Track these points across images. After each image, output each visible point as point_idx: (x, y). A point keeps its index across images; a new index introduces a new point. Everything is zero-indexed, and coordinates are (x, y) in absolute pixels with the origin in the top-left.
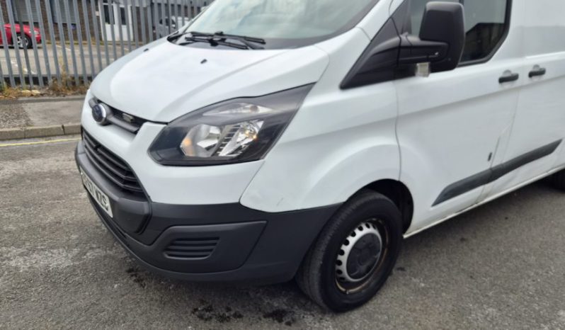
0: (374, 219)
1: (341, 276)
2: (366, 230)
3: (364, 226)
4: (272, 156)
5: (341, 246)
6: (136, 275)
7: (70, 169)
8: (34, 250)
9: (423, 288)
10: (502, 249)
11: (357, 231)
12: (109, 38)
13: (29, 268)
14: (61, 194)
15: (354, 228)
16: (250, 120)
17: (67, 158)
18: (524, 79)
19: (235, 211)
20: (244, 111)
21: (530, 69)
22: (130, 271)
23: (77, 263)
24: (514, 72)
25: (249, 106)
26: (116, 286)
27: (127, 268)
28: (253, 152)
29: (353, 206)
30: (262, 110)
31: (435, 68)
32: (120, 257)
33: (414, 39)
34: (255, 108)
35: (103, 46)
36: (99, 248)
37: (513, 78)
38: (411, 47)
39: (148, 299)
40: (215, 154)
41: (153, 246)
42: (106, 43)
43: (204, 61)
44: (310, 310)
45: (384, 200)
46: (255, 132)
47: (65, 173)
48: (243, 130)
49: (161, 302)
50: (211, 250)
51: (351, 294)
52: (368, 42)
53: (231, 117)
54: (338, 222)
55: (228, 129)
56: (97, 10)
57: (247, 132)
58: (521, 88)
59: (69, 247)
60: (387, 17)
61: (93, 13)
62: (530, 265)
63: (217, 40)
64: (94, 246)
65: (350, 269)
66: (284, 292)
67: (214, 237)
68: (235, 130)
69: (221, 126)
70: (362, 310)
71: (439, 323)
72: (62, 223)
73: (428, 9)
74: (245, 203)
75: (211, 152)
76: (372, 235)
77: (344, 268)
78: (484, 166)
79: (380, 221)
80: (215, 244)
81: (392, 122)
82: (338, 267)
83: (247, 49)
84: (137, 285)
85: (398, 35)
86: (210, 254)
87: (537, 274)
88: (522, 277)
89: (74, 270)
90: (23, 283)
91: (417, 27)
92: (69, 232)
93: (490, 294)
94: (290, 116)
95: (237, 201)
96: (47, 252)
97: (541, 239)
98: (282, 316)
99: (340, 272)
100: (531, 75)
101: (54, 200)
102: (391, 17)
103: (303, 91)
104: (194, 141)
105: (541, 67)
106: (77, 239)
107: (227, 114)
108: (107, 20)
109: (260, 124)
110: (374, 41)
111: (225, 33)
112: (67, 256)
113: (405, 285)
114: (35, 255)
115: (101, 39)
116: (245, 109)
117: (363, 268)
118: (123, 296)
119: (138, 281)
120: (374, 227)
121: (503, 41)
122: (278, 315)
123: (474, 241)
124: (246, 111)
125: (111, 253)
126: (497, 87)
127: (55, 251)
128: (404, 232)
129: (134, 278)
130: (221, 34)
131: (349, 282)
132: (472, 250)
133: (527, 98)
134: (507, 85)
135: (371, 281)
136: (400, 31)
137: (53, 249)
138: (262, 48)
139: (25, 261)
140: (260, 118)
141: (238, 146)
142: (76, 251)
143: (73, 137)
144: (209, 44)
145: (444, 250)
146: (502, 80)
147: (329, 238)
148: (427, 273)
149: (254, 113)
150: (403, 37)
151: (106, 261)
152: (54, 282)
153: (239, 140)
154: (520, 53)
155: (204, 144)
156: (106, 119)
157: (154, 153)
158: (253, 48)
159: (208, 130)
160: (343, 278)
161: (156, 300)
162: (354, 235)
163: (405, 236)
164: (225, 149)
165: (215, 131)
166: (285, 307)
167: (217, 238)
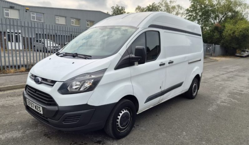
0: (127, 108)
1: (118, 126)
2: (125, 111)
3: (124, 110)
4: (96, 89)
5: (117, 117)
6: (47, 136)
7: (8, 104)
8: (5, 132)
9: (144, 130)
10: (168, 117)
11: (122, 112)
12: (10, 48)
13: (6, 138)
14: (8, 113)
15: (121, 111)
16: (89, 79)
17: (5, 100)
18: (167, 64)
19: (86, 106)
20: (87, 77)
21: (169, 61)
22: (45, 135)
23: (24, 135)
24: (164, 63)
25: (89, 75)
26: (41, 140)
27: (44, 134)
28: (91, 89)
29: (121, 103)
30: (93, 76)
31: (140, 63)
32: (39, 131)
33: (133, 56)
34: (90, 76)
35: (7, 52)
36: (31, 129)
37: (164, 64)
38: (133, 58)
39: (54, 142)
40: (79, 90)
41: (59, 120)
42: (9, 50)
43: (73, 63)
44: (109, 140)
45: (129, 101)
46: (91, 83)
47: (6, 105)
48: (87, 83)
49: (58, 143)
50: (78, 119)
51: (122, 132)
52: (121, 57)
53: (84, 79)
54: (116, 109)
55: (83, 82)
56: (5, 36)
57: (88, 83)
58: (167, 67)
59: (19, 130)
60: (126, 50)
61: (3, 38)
62: (176, 121)
63: (75, 56)
64: (29, 129)
65: (121, 124)
66: (100, 136)
67: (79, 115)
68: (84, 83)
69: (80, 82)
70: (125, 138)
71: (149, 139)
72: (13, 123)
73: (136, 48)
74: (89, 104)
75: (78, 89)
76: (127, 113)
77: (119, 123)
78: (159, 91)
79: (129, 108)
80: (79, 117)
81: (130, 78)
82: (117, 124)
83: (86, 59)
84: (48, 139)
85: (129, 54)
86: (78, 120)
87: (178, 123)
88: (174, 124)
89: (24, 137)
90: (5, 142)
91: (134, 52)
92: (17, 125)
93: (164, 130)
94: (101, 78)
95: (86, 103)
96: (10, 133)
97: (180, 113)
98: (100, 142)
99: (118, 125)
100: (169, 63)
101: (6, 115)
102: (127, 50)
103: (104, 71)
104: (71, 87)
105: (172, 60)
106: (21, 127)
107: (82, 78)
108: (9, 40)
109: (92, 80)
110: (123, 57)
111: (78, 53)
112: (19, 133)
113: (139, 130)
114: (6, 134)
115: (6, 48)
116: (87, 76)
117: (125, 124)
118: (44, 142)
119: (49, 137)
120: (127, 110)
121: (159, 54)
122: (99, 142)
123: (160, 115)
124: (88, 77)
125: (35, 130)
126: (159, 67)
127: (14, 132)
128: (137, 112)
129: (47, 137)
130: (77, 54)
131: (121, 129)
132: (160, 118)
133: (169, 70)
134: (162, 66)
135: (128, 128)
136: (129, 53)
137: (13, 131)
138: (91, 59)
139: (3, 136)
140: (92, 79)
141: (85, 87)
142: (22, 131)
143: (4, 92)
144: (72, 57)
145: (151, 119)
146: (160, 65)
147: (114, 114)
148: (146, 126)
149: (90, 77)
150: (130, 55)
151: (35, 133)
152: (17, 141)
153: (85, 85)
154: (165, 57)
155: (74, 87)
156: (41, 82)
157: (60, 91)
158: (88, 59)
159: (76, 83)
160: (119, 127)
161: (57, 142)
162: (121, 113)
163: (137, 114)
164: (82, 88)
165: (78, 83)
166: (101, 140)
167: (81, 115)
